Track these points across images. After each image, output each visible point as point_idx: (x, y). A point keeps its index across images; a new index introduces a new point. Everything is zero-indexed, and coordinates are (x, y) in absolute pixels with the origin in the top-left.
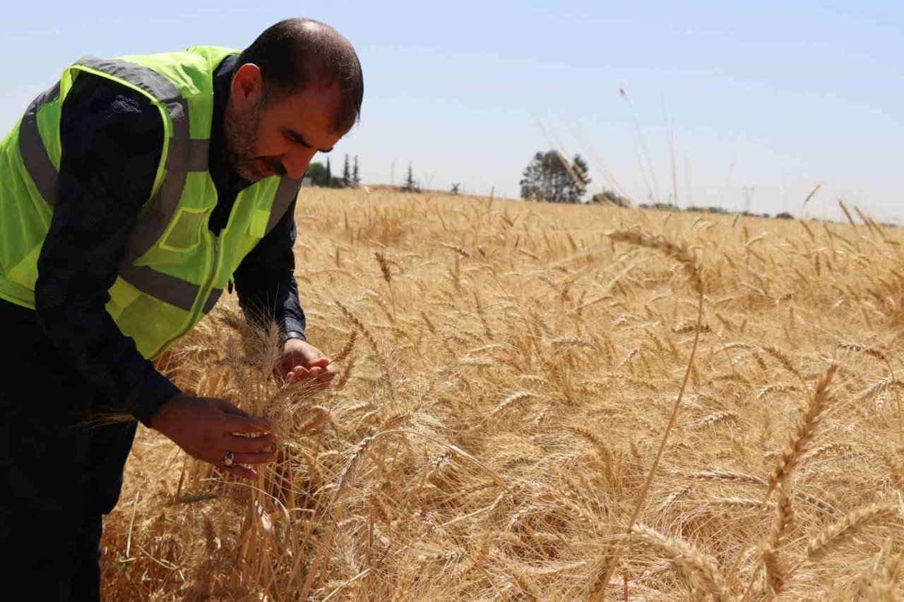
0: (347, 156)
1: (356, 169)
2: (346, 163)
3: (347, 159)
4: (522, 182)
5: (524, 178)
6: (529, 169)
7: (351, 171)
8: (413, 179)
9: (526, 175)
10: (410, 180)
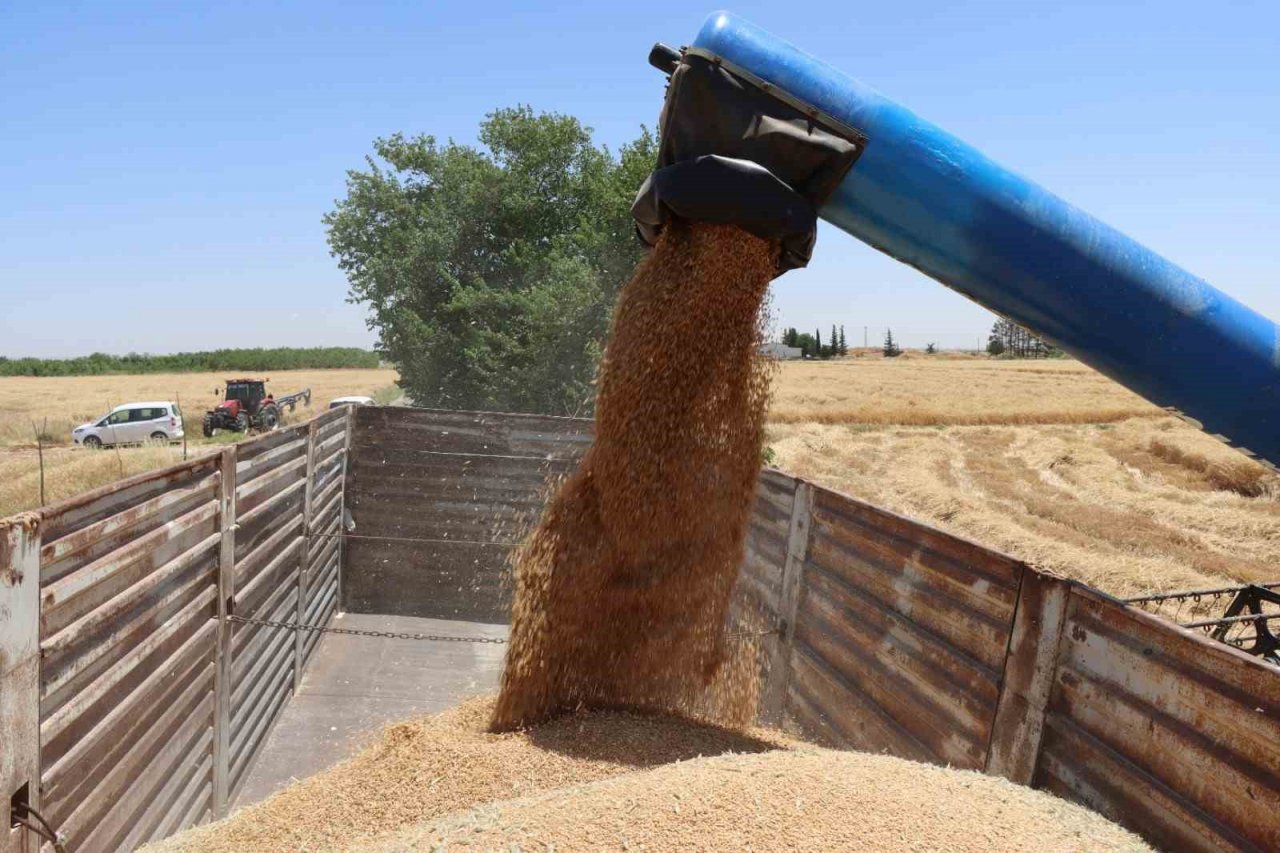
0: (834, 327)
1: (842, 337)
2: (834, 332)
3: (834, 330)
4: (991, 338)
5: (993, 334)
6: (996, 326)
7: (839, 339)
8: (893, 342)
9: (994, 331)
10: (889, 343)
